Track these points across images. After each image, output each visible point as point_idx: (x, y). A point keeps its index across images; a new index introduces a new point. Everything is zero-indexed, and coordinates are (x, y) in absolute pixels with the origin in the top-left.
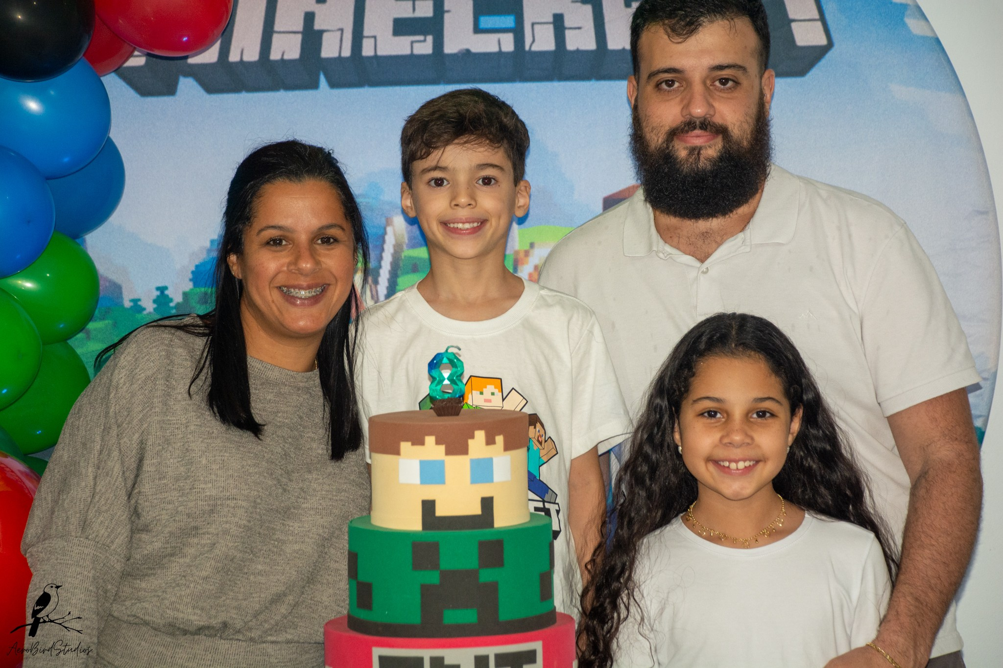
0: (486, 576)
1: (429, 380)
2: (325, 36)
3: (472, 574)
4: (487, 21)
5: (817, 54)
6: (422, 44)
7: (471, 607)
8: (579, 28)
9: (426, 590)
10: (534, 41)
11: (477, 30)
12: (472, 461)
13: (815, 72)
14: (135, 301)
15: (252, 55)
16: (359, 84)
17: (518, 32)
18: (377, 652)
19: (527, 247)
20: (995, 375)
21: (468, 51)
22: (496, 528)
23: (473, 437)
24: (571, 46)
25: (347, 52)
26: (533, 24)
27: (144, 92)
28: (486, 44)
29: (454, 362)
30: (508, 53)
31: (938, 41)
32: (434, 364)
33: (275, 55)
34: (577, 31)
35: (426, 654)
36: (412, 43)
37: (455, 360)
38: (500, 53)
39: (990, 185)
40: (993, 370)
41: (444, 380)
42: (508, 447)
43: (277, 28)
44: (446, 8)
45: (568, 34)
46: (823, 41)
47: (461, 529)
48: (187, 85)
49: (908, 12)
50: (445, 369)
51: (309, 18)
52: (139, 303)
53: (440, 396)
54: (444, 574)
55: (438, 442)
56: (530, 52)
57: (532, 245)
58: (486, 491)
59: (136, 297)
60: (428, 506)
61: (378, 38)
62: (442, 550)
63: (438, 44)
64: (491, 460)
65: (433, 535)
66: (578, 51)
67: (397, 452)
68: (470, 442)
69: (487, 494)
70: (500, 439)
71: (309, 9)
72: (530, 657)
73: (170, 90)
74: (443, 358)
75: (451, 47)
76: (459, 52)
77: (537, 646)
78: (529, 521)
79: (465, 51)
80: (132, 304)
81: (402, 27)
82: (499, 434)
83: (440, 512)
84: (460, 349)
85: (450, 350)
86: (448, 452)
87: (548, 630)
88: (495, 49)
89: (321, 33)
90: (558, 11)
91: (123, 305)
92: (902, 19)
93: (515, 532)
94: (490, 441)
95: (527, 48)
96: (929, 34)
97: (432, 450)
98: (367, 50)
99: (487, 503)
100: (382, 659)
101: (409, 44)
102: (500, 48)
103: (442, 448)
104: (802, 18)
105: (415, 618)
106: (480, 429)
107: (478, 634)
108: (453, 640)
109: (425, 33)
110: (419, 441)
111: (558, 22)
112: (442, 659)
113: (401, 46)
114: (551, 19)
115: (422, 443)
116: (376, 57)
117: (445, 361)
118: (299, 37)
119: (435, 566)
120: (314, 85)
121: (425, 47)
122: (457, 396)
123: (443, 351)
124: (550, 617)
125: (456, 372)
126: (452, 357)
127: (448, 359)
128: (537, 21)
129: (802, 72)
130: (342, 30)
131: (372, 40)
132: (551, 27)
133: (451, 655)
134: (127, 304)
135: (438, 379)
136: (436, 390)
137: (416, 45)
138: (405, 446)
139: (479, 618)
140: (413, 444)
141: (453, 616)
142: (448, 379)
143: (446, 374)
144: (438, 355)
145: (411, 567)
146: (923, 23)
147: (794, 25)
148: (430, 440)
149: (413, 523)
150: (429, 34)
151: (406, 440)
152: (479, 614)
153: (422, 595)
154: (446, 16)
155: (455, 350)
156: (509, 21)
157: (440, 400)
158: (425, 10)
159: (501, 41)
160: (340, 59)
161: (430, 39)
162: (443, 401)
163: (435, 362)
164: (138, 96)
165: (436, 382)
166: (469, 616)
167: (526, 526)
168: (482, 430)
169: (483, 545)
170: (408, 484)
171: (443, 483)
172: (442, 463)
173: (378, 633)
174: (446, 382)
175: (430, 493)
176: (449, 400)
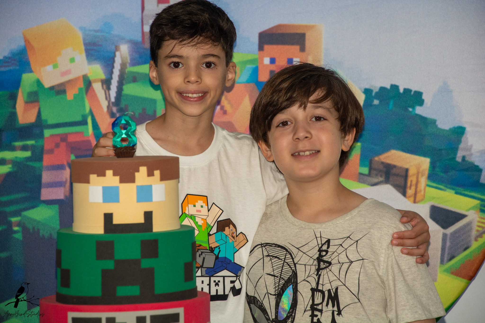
0: (146, 263)
3: (137, 262)
7: (136, 284)
9: (105, 273)
12: (138, 187)
18: (71, 315)
22: (154, 232)
23: (138, 171)
32: (115, 125)
35: (104, 316)
37: (130, 122)
41: (122, 135)
42: (162, 179)
47: (130, 232)
53: (119, 146)
54: (118, 263)
55: (114, 175)
58: (147, 207)
60: (108, 217)
62: (116, 246)
64: (151, 186)
65: (111, 237)
67: (88, 182)
68: (137, 174)
69: (148, 210)
70: (157, 173)
72: (175, 318)
74: (121, 120)
77: (181, 311)
82: (157, 169)
83: (116, 221)
86: (122, 181)
87: (188, 301)
93: (167, 235)
94: (150, 174)
97: (111, 179)
99: (148, 215)
100: (74, 319)
103: (117, 178)
105: (98, 292)
107: (141, 302)
108: (123, 306)
110: (102, 174)
112: (114, 319)
115: (104, 175)
117: (123, 122)
119: (111, 256)
122: (131, 145)
124: (192, 293)
125: (130, 129)
126: (128, 119)
127: (126, 121)
133: (119, 316)
135: (118, 134)
136: (117, 141)
138: (93, 177)
139: (141, 292)
140: (98, 176)
142: (125, 134)
143: (124, 131)
144: (119, 118)
145: (95, 257)
148: (109, 173)
149: (98, 229)
151: (94, 173)
152: (141, 289)
153: (103, 277)
157: (120, 148)
162: (121, 148)
163: (116, 122)
166: (134, 291)
168: (144, 166)
169: (144, 243)
170: (95, 203)
171: (118, 201)
172: (117, 188)
173: (73, 303)
174: (124, 136)
175: (109, 208)
176: (126, 148)
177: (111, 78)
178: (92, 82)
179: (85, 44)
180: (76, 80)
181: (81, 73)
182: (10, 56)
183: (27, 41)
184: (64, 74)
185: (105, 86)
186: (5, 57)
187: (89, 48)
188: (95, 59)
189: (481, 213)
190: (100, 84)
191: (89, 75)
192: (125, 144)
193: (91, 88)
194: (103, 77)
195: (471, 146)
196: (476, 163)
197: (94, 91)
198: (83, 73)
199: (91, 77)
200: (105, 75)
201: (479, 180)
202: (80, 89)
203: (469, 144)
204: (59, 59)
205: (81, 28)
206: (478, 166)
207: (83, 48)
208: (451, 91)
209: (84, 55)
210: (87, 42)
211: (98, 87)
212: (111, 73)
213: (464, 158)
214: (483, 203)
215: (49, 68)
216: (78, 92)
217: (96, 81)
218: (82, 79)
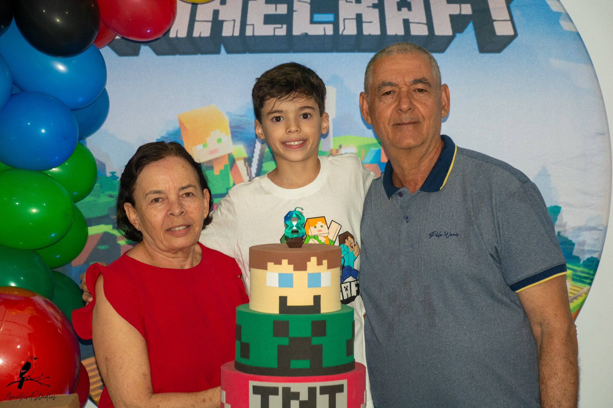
0: (316, 341)
1: (285, 226)
2: (225, 23)
3: (308, 340)
4: (318, 17)
5: (508, 40)
6: (280, 30)
7: (307, 359)
8: (371, 22)
9: (281, 348)
10: (344, 29)
11: (312, 22)
12: (309, 274)
13: (506, 50)
14: (113, 173)
15: (183, 34)
16: (244, 52)
17: (336, 24)
18: (252, 383)
19: (338, 148)
20: (606, 228)
21: (306, 34)
22: (322, 313)
23: (309, 261)
24: (366, 32)
25: (237, 33)
26: (344, 19)
27: (121, 53)
28: (317, 30)
29: (299, 216)
30: (329, 36)
31: (578, 34)
32: (288, 217)
33: (196, 34)
34: (370, 24)
35: (280, 385)
36: (275, 28)
37: (300, 215)
38: (325, 36)
39: (606, 118)
40: (605, 225)
41: (293, 226)
42: (329, 267)
43: (197, 19)
44: (294, 9)
45: (364, 25)
46: (512, 33)
47: (301, 313)
48: (145, 50)
49: (561, 17)
50: (294, 220)
51: (216, 13)
52: (115, 174)
53: (290, 236)
54: (292, 340)
55: (289, 263)
56: (342, 35)
57: (340, 147)
58: (316, 292)
59: (113, 171)
60: (283, 300)
61: (255, 26)
62: (291, 326)
63: (290, 30)
64: (320, 274)
65: (285, 317)
66: (370, 35)
67: (266, 268)
68: (308, 263)
69: (317, 294)
70: (325, 262)
71: (216, 8)
72: (340, 388)
73: (136, 53)
74: (293, 214)
75: (297, 31)
76: (301, 35)
77: (344, 382)
78: (341, 309)
79: (304, 34)
80: (111, 175)
81: (269, 19)
82: (325, 259)
83: (290, 303)
84: (303, 210)
85: (297, 210)
86: (295, 269)
87: (350, 373)
88: (322, 33)
89: (222, 22)
90: (359, 12)
91: (105, 175)
92: (558, 21)
93: (333, 316)
94: (319, 263)
95: (340, 33)
96: (574, 30)
97: (286, 267)
98: (249, 32)
99: (317, 299)
100: (254, 387)
101: (273, 29)
102: (325, 32)
103: (292, 266)
104: (500, 19)
105: (274, 364)
106: (314, 256)
107: (311, 375)
108: (296, 378)
109: (282, 23)
110: (278, 262)
111: (359, 18)
112: (289, 389)
113: (268, 30)
114: (355, 17)
115: (280, 263)
116: (253, 36)
117: (294, 216)
118: (210, 24)
119: (286, 334)
120: (218, 52)
121: (282, 31)
122: (301, 236)
123: (293, 210)
124: (352, 365)
125: (300, 222)
126: (298, 214)
127: (296, 215)
128: (347, 17)
129: (499, 50)
130: (234, 20)
131: (252, 27)
132: (355, 21)
133: (293, 386)
134: (108, 175)
135: (290, 226)
136: (289, 232)
137: (277, 30)
138: (270, 265)
139: (311, 365)
140: (275, 264)
141: (295, 364)
142: (296, 226)
143: (295, 223)
144: (290, 212)
145: (272, 335)
146: (570, 23)
147: (495, 23)
148: (285, 262)
149: (274, 309)
150: (284, 23)
151: (271, 261)
152: (311, 363)
153: (279, 351)
154: (295, 13)
155: (300, 210)
156: (330, 17)
157: (291, 238)
158: (282, 9)
159: (326, 28)
160: (233, 37)
161: (285, 26)
162: (292, 239)
164: (118, 56)
165: (289, 228)
166: (305, 364)
167: (339, 313)
168: (315, 256)
169: (314, 323)
170: (271, 287)
171: (292, 286)
172: (291, 275)
173: (252, 373)
174: (295, 228)
175: (284, 292)
176: (296, 238)
177: (253, 157)
178: (236, 159)
179: (231, 127)
180: (222, 157)
181: (225, 152)
182: (166, 136)
183: (181, 123)
184: (212, 152)
185: (247, 164)
186: (162, 137)
187: (234, 130)
188: (239, 140)
189: (573, 282)
190: (243, 162)
191: (233, 154)
192: (295, 236)
193: (235, 165)
194: (246, 155)
195: (566, 223)
196: (570, 238)
197: (237, 167)
198: (229, 152)
199: (235, 156)
200: (248, 154)
201: (572, 253)
202: (226, 166)
203: (565, 221)
204: (208, 139)
205: (228, 113)
206: (571, 241)
207: (229, 130)
208: (549, 175)
209: (230, 136)
210: (232, 125)
211: (241, 165)
212: (253, 152)
213: (559, 233)
214: (575, 273)
215: (200, 147)
216: (223, 168)
217: (239, 159)
218: (227, 157)
